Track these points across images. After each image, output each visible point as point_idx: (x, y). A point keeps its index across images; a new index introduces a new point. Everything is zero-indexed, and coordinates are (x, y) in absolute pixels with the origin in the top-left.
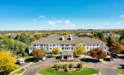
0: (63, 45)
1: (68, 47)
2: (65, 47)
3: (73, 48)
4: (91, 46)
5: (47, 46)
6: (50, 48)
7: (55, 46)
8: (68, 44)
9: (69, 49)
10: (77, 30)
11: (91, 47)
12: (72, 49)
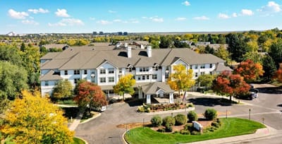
0: (134, 69)
1: (147, 73)
2: (138, 73)
3: (156, 75)
4: (196, 68)
5: (93, 73)
6: (101, 79)
7: (113, 72)
8: (145, 66)
9: (148, 78)
10: (89, 34)
11: (197, 71)
12: (156, 78)
